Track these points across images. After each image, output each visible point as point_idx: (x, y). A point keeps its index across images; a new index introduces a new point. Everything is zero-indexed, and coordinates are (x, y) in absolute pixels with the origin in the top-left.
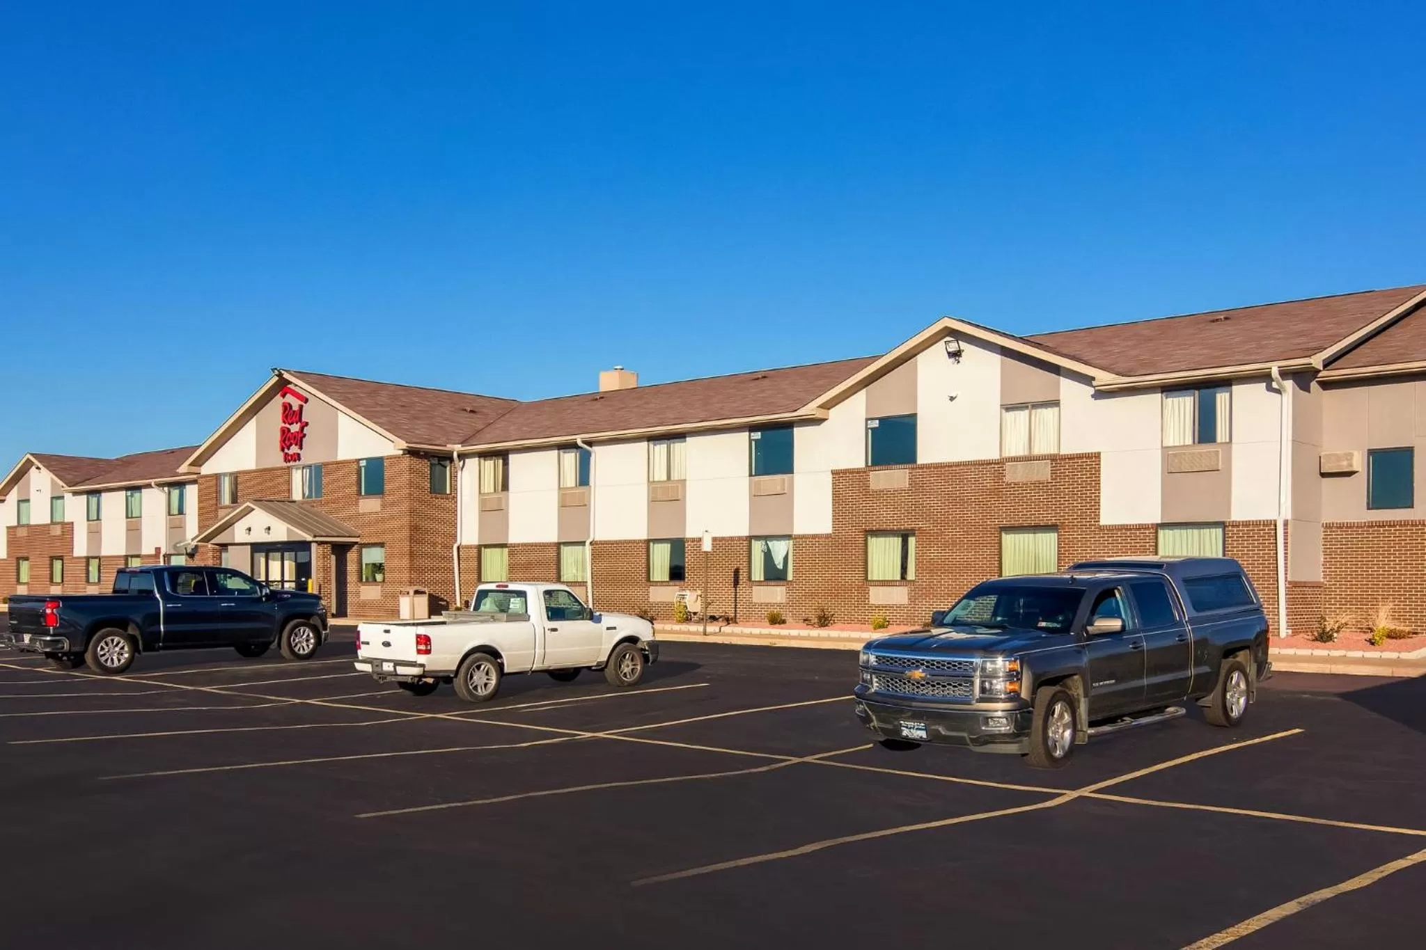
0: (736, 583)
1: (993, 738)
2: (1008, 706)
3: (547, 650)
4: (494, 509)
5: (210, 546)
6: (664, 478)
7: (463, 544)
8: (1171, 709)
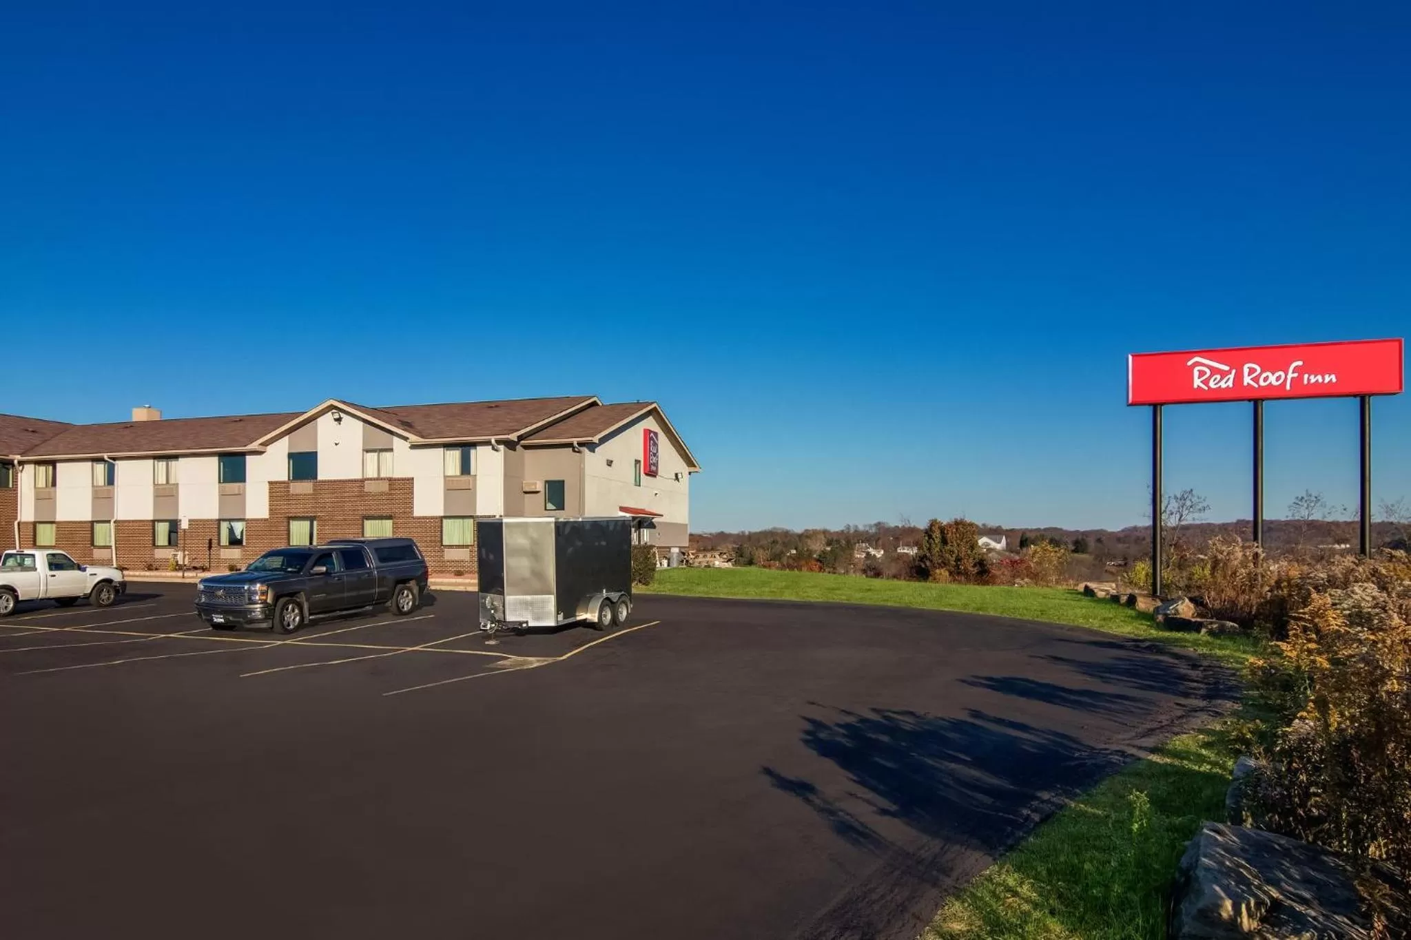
0: (210, 547)
1: (253, 621)
2: (261, 606)
3: (49, 587)
4: (46, 497)
6: (164, 482)
7: (23, 520)
8: (367, 607)
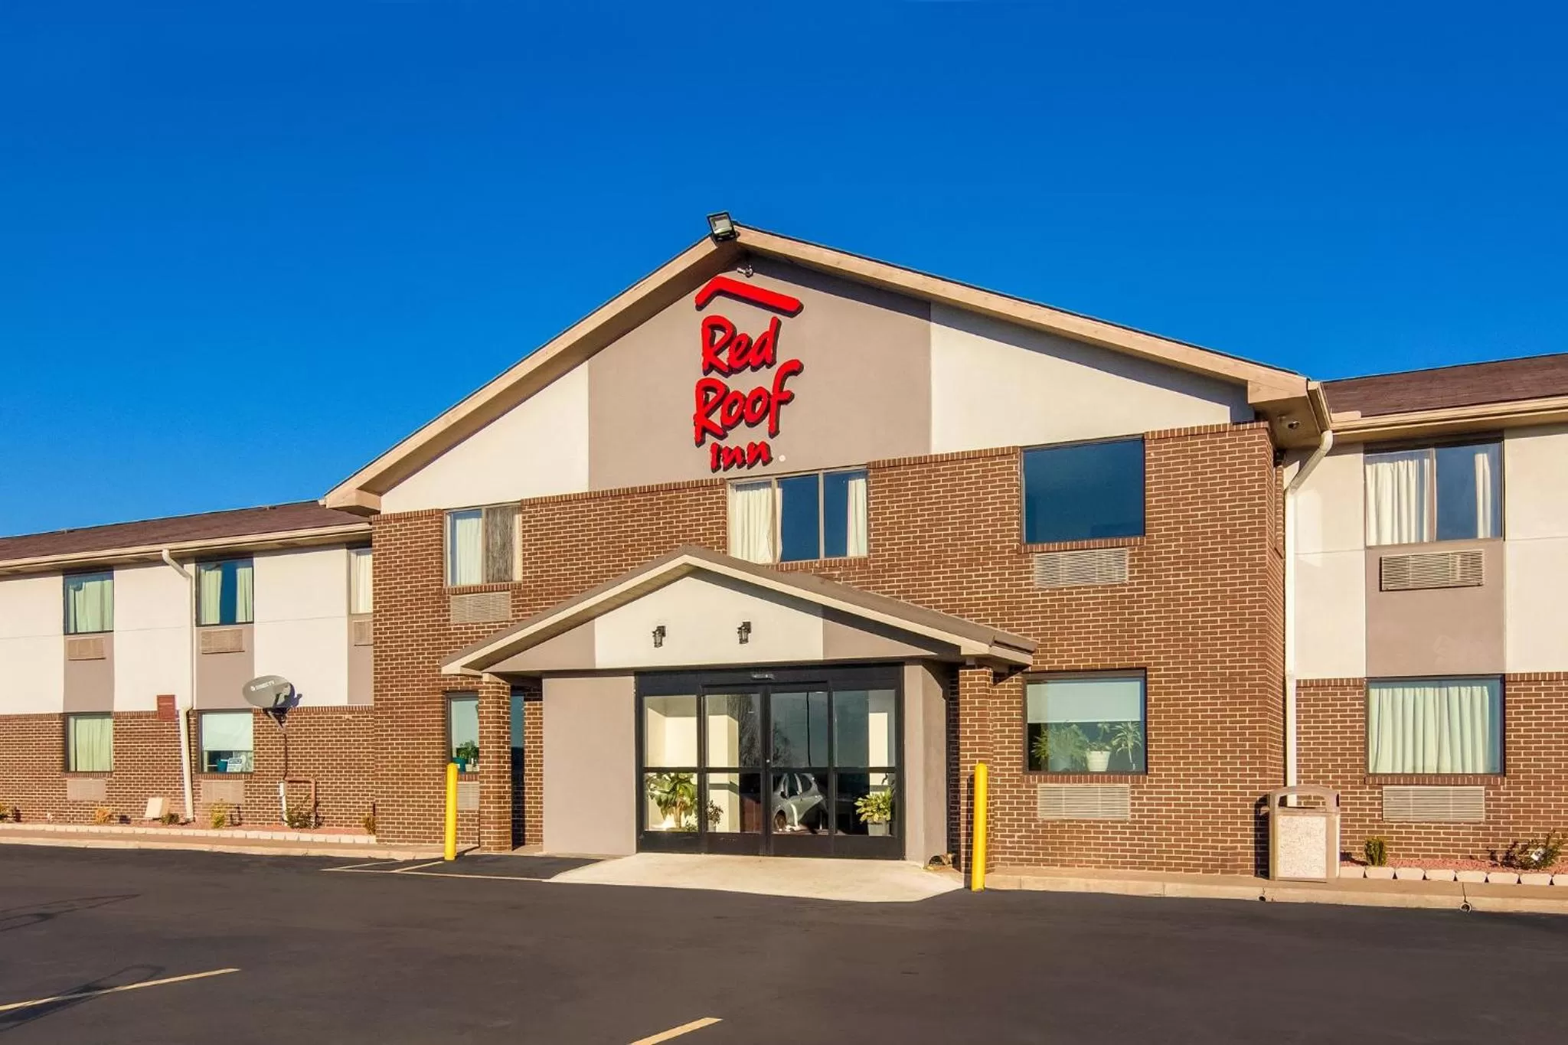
5: (486, 677)
